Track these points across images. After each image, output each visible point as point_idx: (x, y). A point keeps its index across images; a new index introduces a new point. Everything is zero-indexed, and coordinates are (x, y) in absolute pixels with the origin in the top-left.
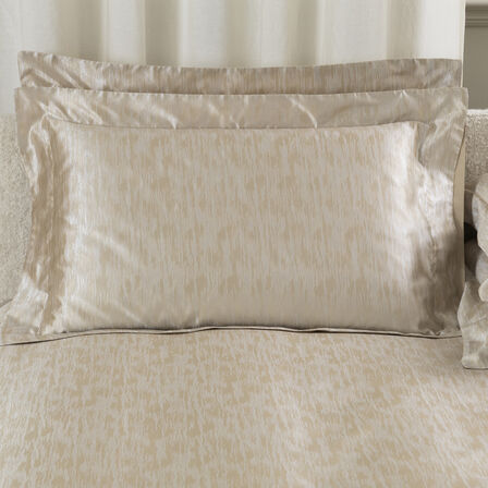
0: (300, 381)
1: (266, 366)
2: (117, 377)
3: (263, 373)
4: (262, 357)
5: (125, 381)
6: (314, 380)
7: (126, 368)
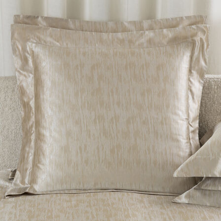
0: (145, 218)
1: (128, 209)
2: (50, 214)
3: (126, 213)
4: (125, 205)
5: (53, 216)
6: (152, 217)
7: (54, 209)
